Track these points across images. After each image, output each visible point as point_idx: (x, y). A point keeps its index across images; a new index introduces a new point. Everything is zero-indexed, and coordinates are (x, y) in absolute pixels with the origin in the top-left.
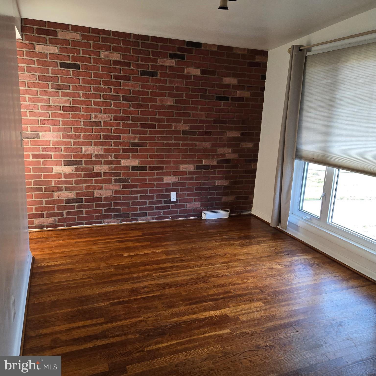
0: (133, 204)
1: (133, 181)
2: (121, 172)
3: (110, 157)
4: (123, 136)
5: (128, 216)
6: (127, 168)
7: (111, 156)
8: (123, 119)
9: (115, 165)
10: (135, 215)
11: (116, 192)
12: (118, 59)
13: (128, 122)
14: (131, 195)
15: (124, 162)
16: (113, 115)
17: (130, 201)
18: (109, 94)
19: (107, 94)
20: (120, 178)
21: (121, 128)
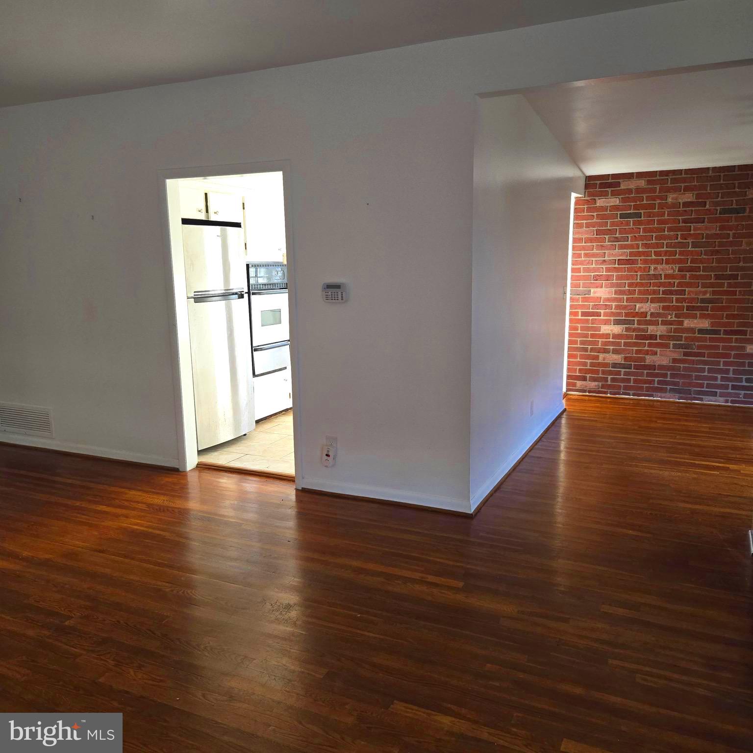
0: (698, 378)
1: (699, 347)
2: (684, 335)
3: (670, 317)
4: (688, 291)
5: (689, 392)
6: (692, 330)
7: (671, 315)
8: (690, 269)
9: (675, 327)
10: (699, 393)
11: (675, 361)
12: (689, 200)
13: (698, 273)
14: (696, 366)
15: (687, 323)
16: (677, 266)
17: (694, 374)
18: (674, 241)
19: (672, 241)
20: (682, 342)
21: (687, 280)
